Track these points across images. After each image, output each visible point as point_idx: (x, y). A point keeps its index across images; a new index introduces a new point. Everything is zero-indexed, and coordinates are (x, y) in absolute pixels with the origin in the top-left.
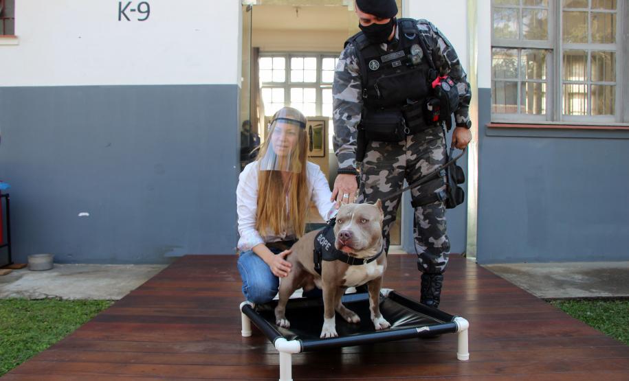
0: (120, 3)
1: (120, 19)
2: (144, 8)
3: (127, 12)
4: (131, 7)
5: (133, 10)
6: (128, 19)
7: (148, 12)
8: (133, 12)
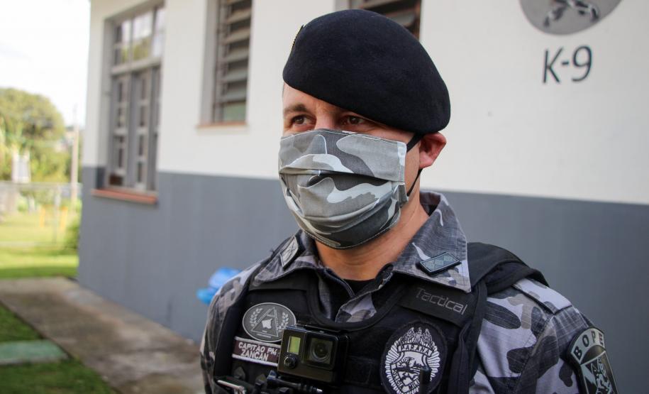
0: (547, 53)
1: (545, 80)
2: (582, 57)
3: (557, 67)
4: (562, 58)
5: (565, 63)
6: (557, 80)
7: (589, 64)
8: (566, 68)
